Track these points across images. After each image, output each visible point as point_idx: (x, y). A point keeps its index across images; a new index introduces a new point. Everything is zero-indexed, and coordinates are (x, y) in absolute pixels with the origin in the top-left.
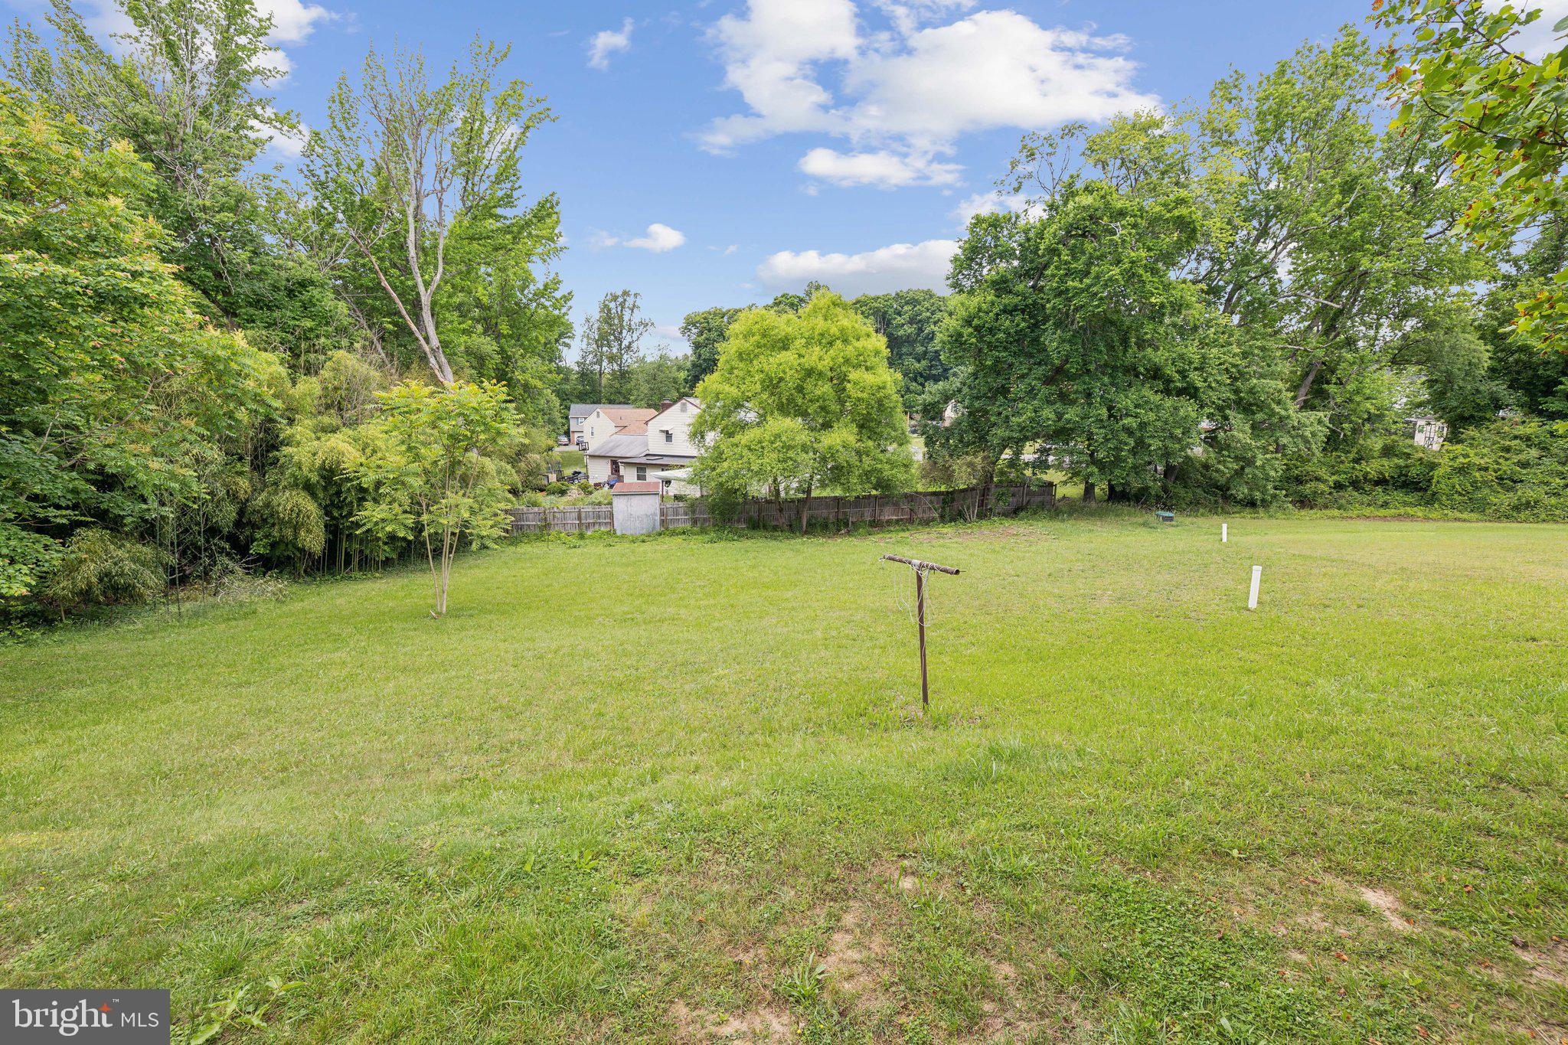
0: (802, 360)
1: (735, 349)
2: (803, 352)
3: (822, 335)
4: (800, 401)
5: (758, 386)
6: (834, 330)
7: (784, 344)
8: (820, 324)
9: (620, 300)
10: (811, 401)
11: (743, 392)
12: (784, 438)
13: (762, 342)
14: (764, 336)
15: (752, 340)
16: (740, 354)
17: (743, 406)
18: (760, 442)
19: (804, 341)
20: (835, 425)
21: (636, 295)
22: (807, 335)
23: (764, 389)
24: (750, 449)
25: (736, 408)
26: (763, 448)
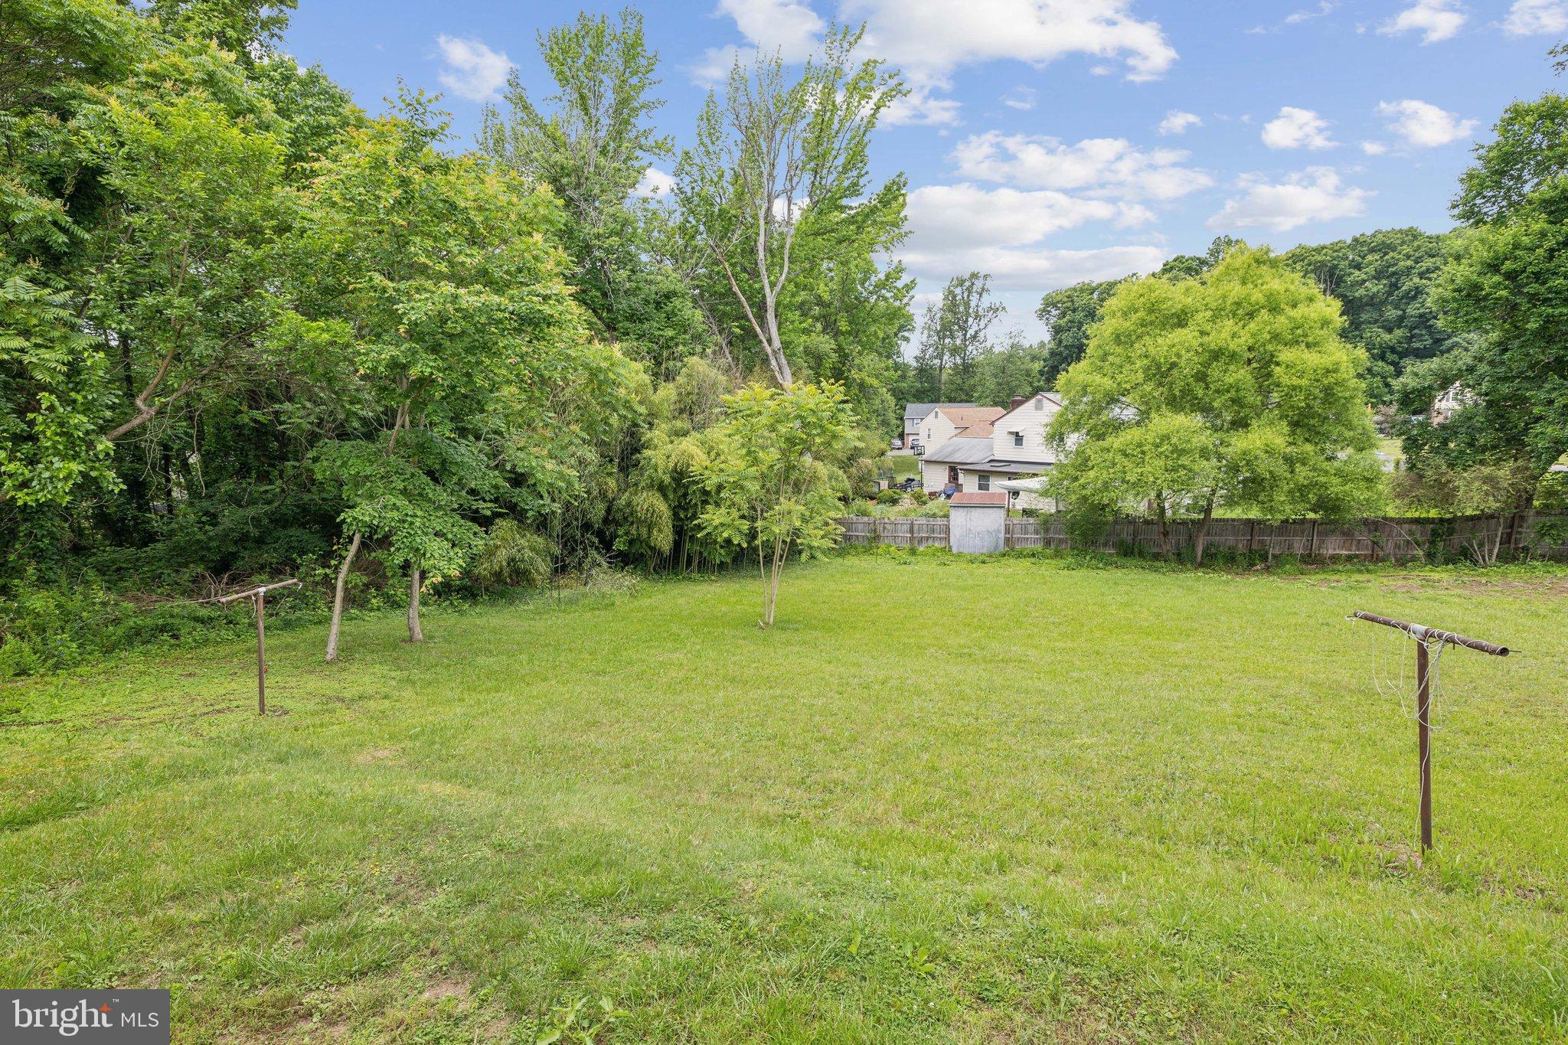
0: (1206, 339)
1: (1110, 330)
2: (1207, 328)
3: (1238, 304)
4: (1200, 393)
5: (1140, 376)
6: (1257, 296)
7: (1181, 320)
8: (1235, 290)
9: (967, 284)
10: (1217, 391)
11: (1119, 384)
12: (1174, 440)
13: (1149, 318)
14: (1151, 311)
15: (1134, 317)
16: (1118, 336)
17: (1118, 401)
18: (1140, 445)
19: (1209, 313)
20: (1254, 423)
21: (986, 277)
22: (1214, 305)
23: (1148, 378)
24: (1126, 455)
25: (1108, 403)
26: (1143, 453)
